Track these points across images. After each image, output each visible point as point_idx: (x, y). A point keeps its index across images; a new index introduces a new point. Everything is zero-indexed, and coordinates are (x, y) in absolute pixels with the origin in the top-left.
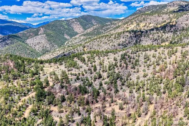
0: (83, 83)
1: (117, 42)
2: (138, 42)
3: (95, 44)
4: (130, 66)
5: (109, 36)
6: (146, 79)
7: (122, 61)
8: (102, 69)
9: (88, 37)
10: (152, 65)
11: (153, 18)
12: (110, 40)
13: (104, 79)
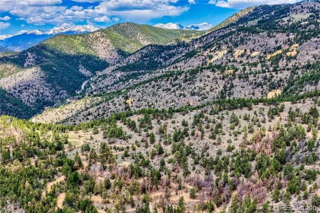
0: (135, 162)
1: (189, 88)
2: (228, 89)
3: (147, 92)
4: (207, 135)
5: (175, 76)
6: (231, 154)
7: (196, 126)
8: (163, 140)
9: (131, 73)
10: (242, 133)
11: (259, 39)
12: (176, 85)
13: (166, 156)
